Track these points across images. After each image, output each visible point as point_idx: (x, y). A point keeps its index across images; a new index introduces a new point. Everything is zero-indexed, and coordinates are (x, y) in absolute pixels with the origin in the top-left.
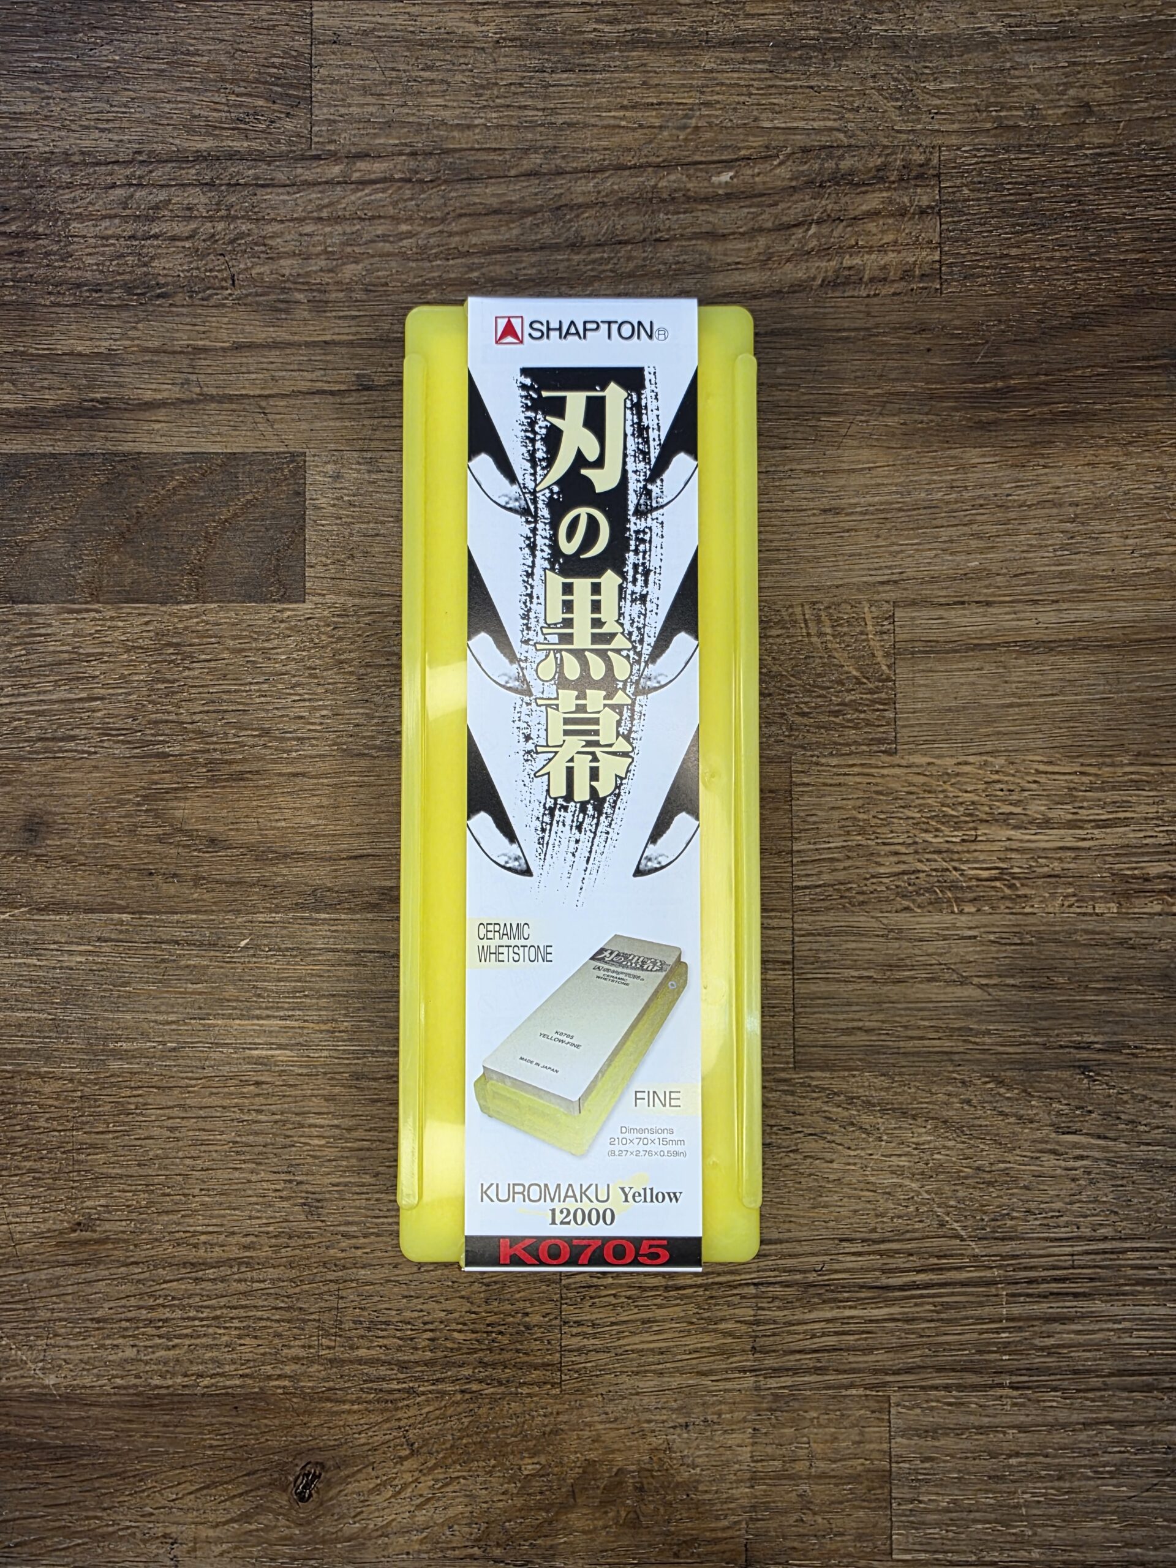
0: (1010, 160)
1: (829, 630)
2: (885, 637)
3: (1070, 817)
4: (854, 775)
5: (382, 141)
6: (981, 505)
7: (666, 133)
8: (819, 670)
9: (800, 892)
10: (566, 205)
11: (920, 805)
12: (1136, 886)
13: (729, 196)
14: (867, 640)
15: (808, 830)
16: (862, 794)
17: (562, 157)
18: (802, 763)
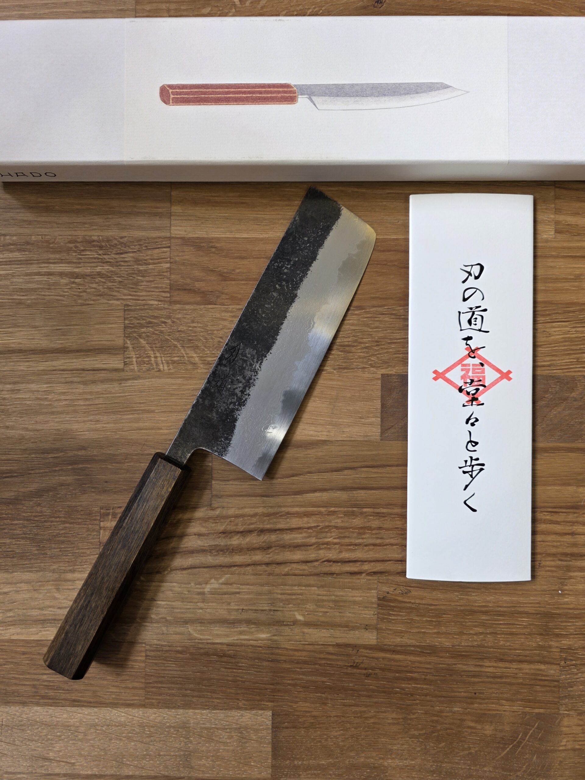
0: (69, 566)
1: (153, 359)
2: (128, 356)
3: (51, 277)
4: (143, 296)
5: (346, 580)
6: (85, 413)
7: (221, 581)
8: (157, 342)
9: (168, 245)
10: (265, 549)
11: (115, 282)
12: (23, 247)
13: (192, 552)
14: (136, 355)
15: (163, 272)
16: (139, 287)
17: (266, 571)
18: (164, 301)
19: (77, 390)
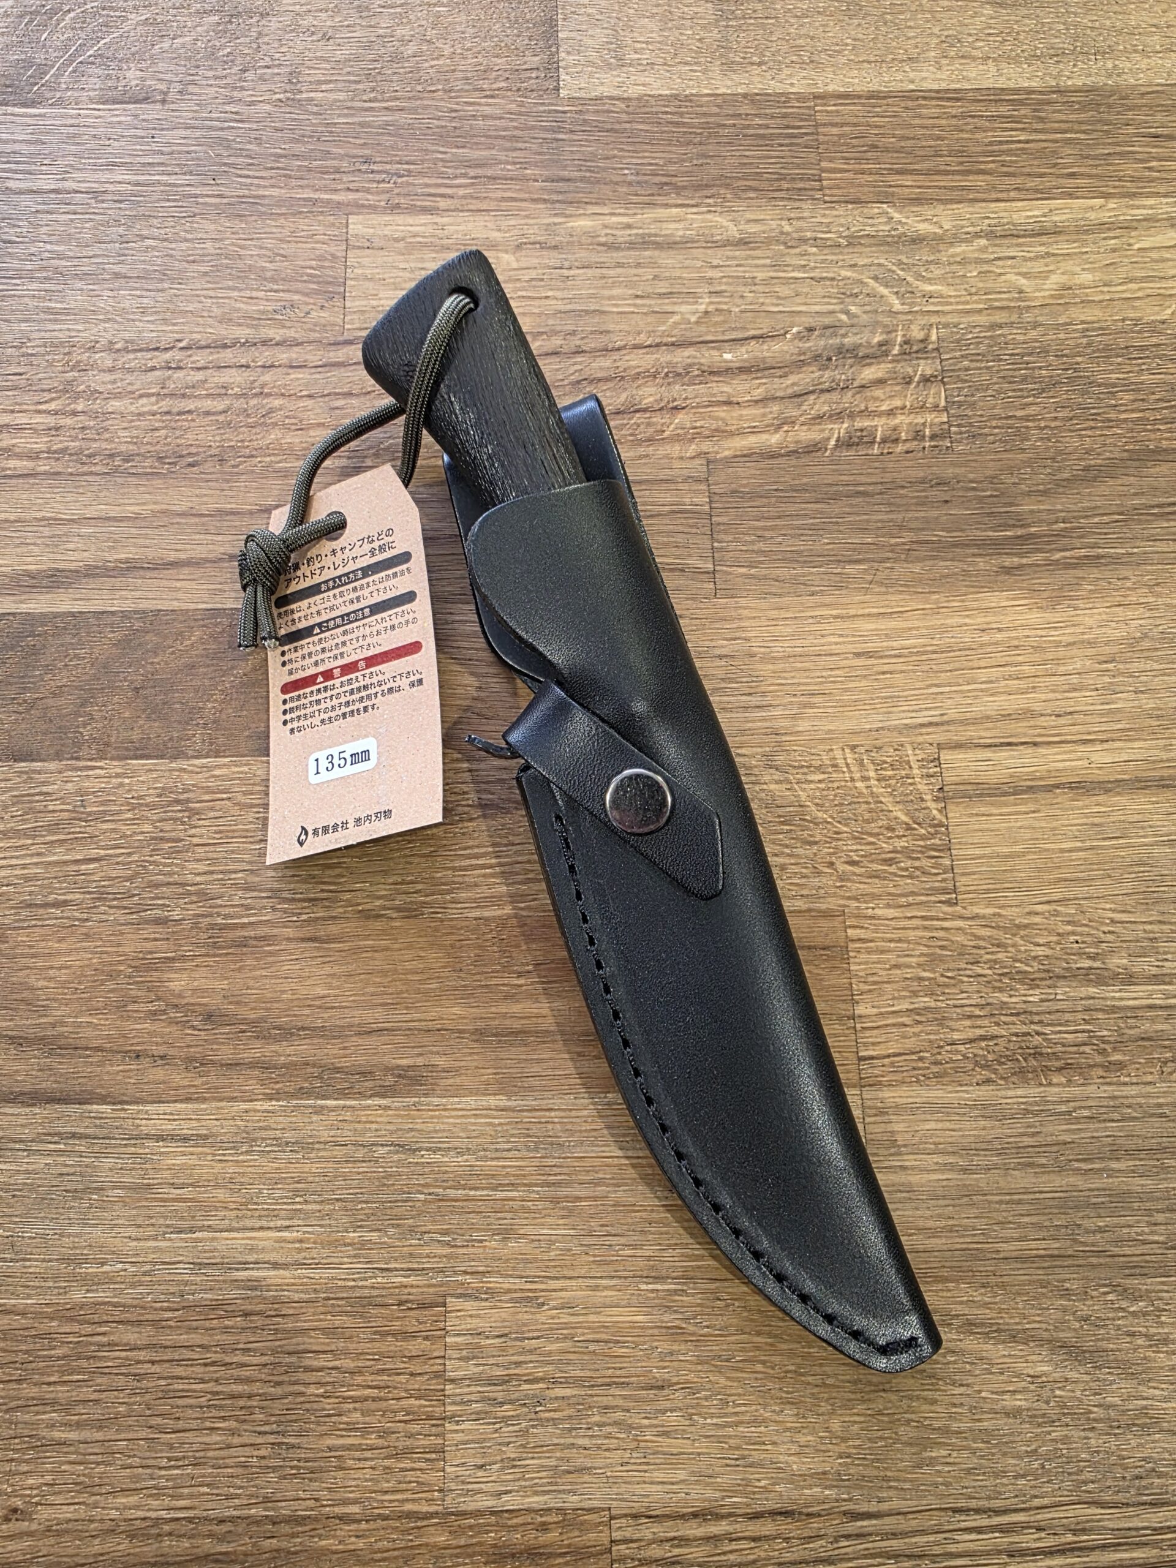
0: (1004, 335)
1: (872, 774)
2: (933, 780)
4: (914, 929)
6: (1017, 647)
7: (676, 318)
8: (867, 816)
10: (586, 379)
11: (989, 961)
13: (742, 370)
14: (914, 784)
15: (870, 991)
16: (925, 950)
17: (583, 338)
18: (857, 917)
19: (1043, 697)
